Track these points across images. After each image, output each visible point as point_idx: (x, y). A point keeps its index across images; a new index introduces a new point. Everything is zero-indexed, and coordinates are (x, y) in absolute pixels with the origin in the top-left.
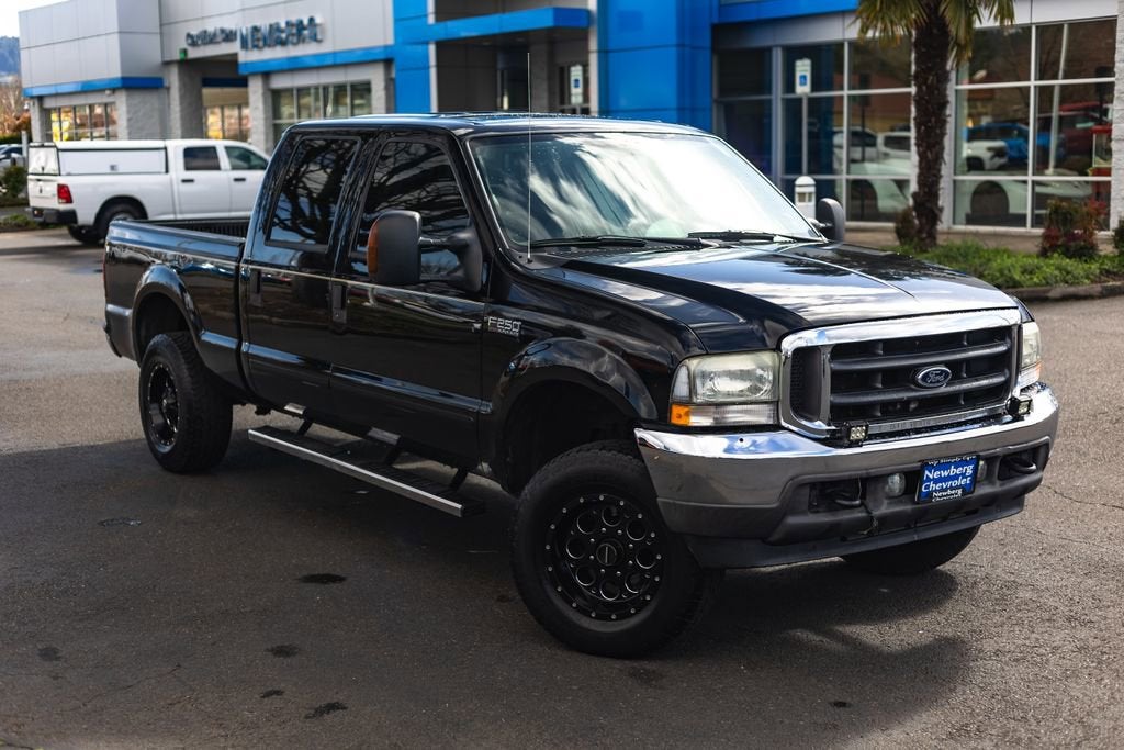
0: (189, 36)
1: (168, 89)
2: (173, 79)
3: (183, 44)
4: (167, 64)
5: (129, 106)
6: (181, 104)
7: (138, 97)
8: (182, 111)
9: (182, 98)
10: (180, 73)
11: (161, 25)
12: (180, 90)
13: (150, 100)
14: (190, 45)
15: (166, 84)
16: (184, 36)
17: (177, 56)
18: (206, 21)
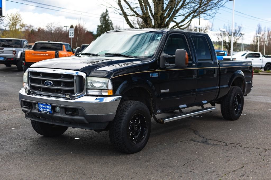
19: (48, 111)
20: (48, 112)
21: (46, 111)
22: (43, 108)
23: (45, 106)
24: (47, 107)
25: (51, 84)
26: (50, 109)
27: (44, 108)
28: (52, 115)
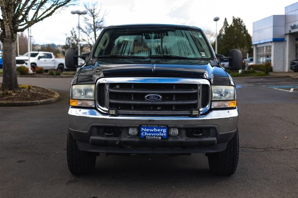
0: (291, 26)
1: (286, 41)
2: (287, 39)
3: (290, 29)
4: (286, 34)
5: (275, 46)
6: (289, 45)
7: (277, 44)
8: (289, 47)
9: (289, 44)
10: (289, 37)
11: (285, 24)
12: (289, 41)
13: (281, 44)
14: (291, 29)
15: (285, 40)
16: (290, 27)
17: (288, 32)
18: (296, 22)
19: (159, 136)
20: (160, 138)
21: (156, 136)
22: (148, 132)
23: (155, 130)
24: (159, 130)
25: (159, 98)
26: (164, 133)
27: (154, 132)
28: (167, 140)
